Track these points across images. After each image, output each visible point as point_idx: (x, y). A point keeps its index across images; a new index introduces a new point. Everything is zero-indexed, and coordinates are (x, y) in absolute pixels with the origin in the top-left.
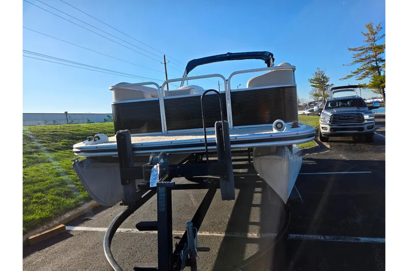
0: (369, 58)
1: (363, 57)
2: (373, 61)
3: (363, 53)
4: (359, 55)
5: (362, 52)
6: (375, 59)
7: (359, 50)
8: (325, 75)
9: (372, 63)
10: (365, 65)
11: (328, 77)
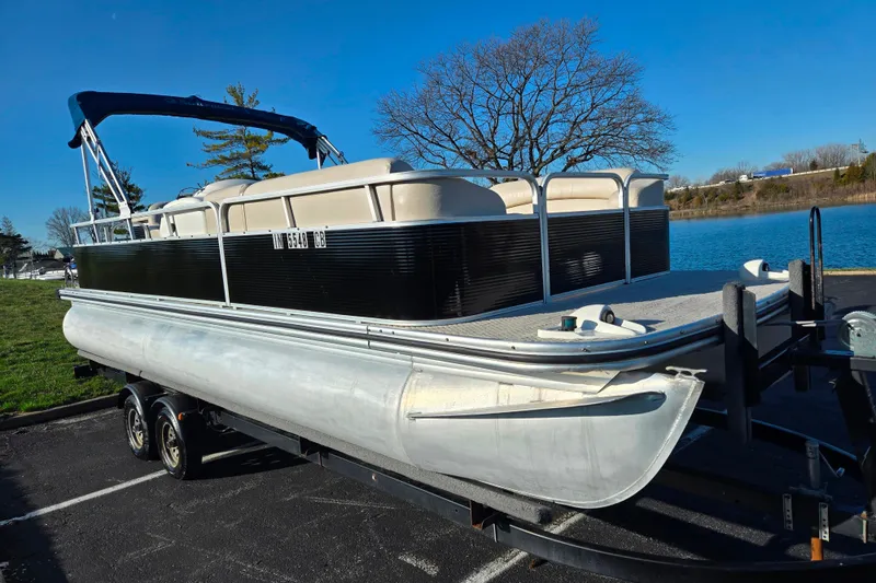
0: (238, 158)
1: (227, 154)
2: (246, 165)
3: (225, 145)
4: (217, 149)
5: (222, 142)
6: (248, 162)
7: (217, 138)
8: (130, 183)
9: (243, 170)
10: (229, 171)
11: (139, 185)
